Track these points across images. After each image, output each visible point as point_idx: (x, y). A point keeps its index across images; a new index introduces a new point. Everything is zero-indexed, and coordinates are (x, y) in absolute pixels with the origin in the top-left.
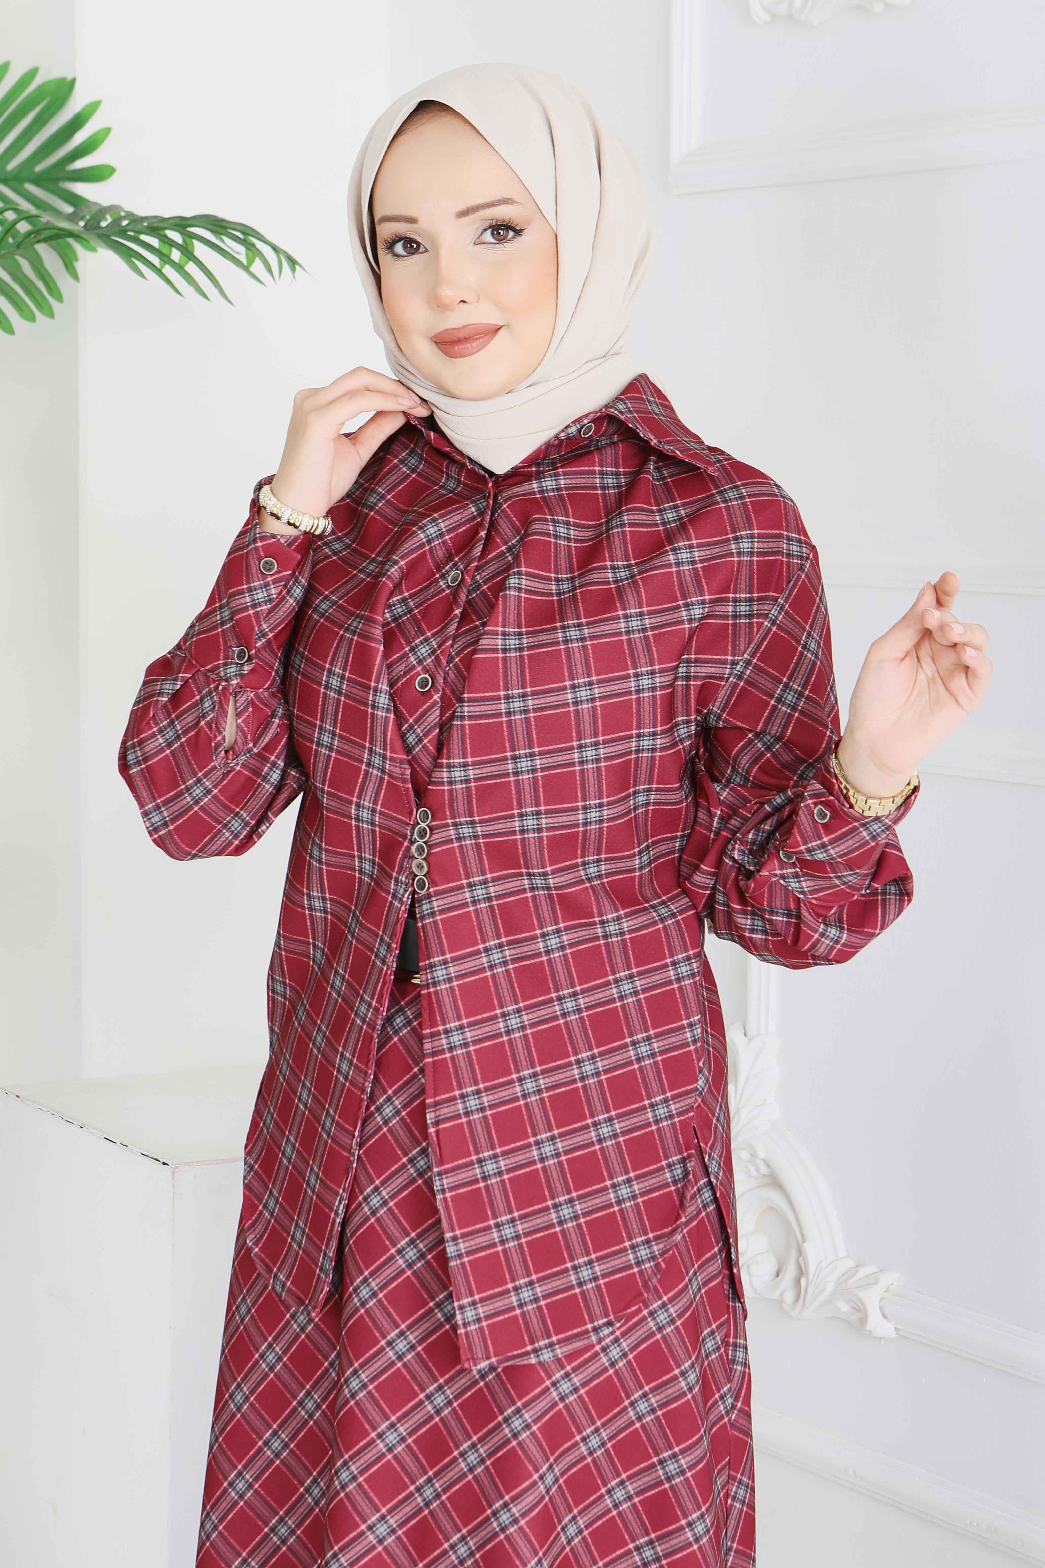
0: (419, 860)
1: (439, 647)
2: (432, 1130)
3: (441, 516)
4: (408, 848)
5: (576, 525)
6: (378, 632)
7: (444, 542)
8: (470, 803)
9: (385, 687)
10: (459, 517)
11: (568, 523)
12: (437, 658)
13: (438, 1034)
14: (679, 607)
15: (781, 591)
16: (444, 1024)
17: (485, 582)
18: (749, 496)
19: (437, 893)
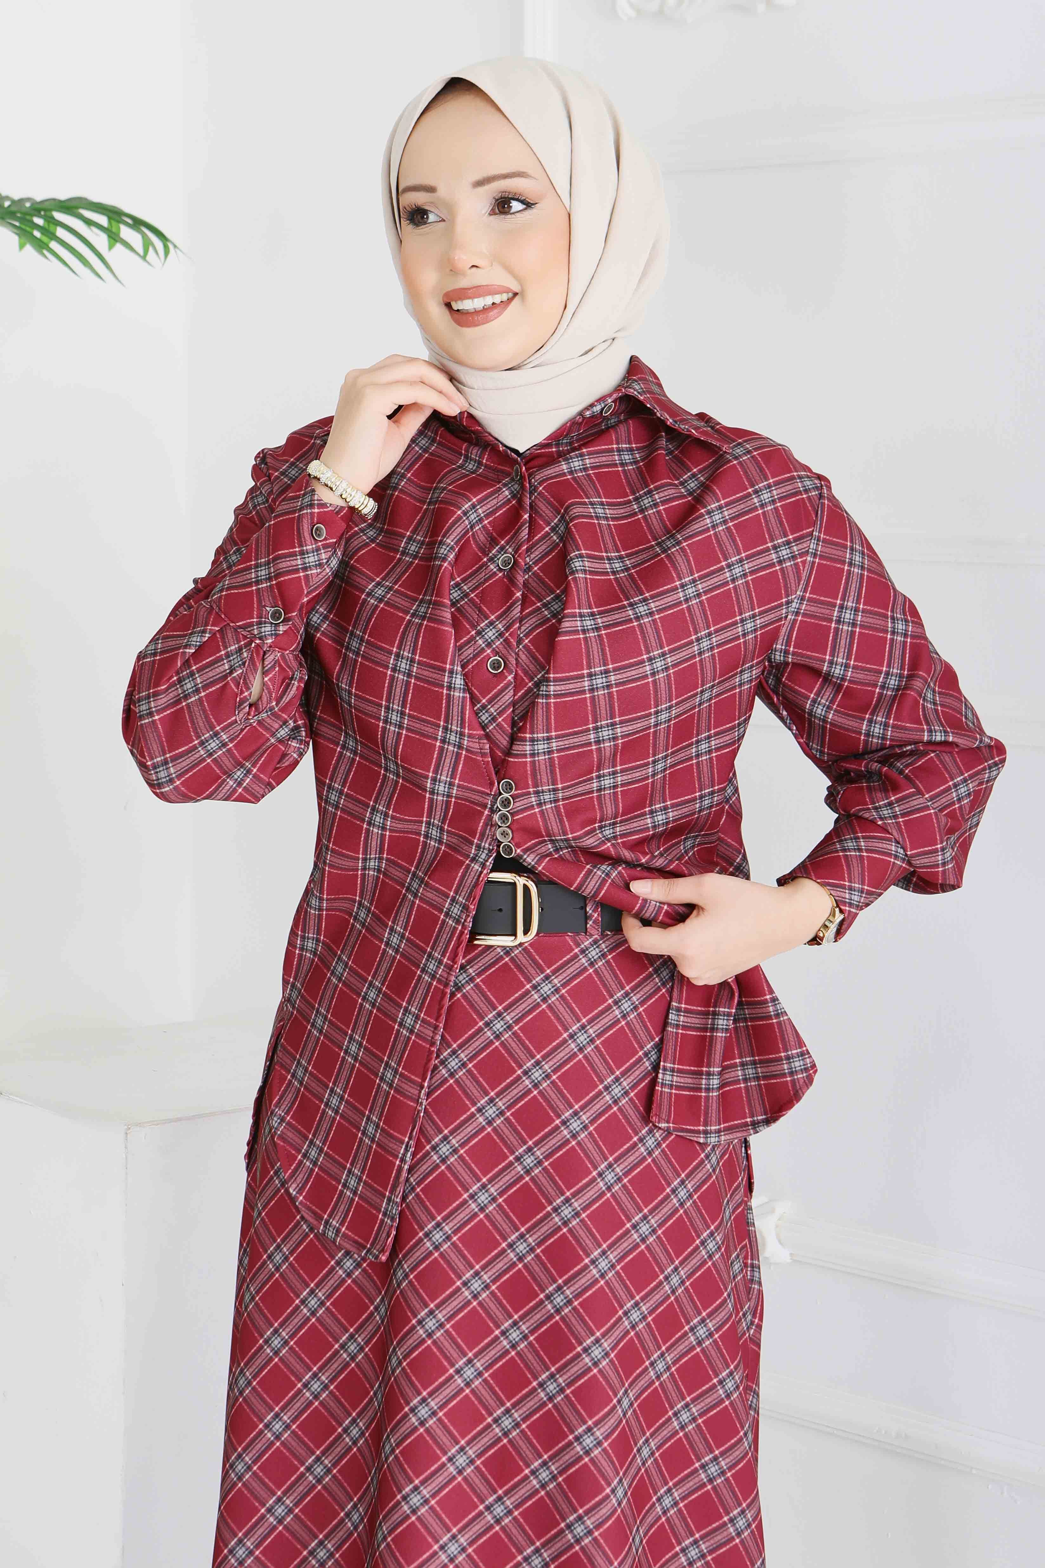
0: (503, 828)
1: (507, 630)
4: (490, 817)
6: (447, 615)
8: (553, 772)
9: (459, 672)
10: (495, 501)
12: (506, 640)
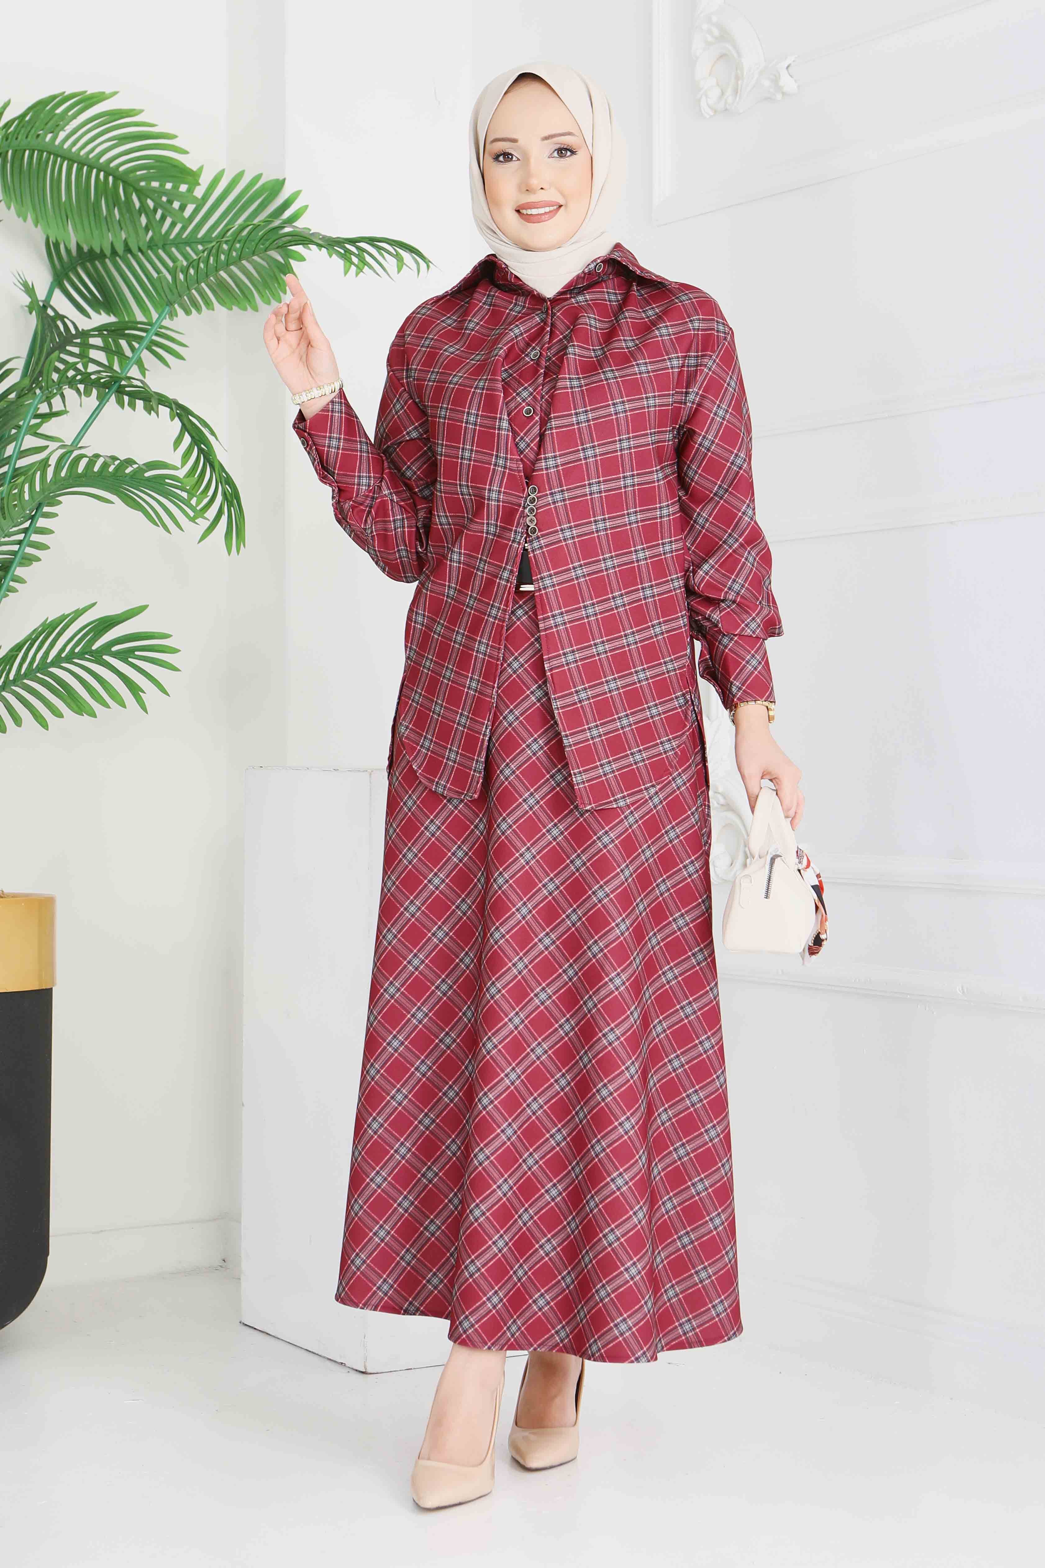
0: (531, 517)
2: (548, 673)
3: (521, 323)
4: (523, 512)
5: (599, 320)
6: (499, 385)
7: (525, 337)
8: (560, 479)
9: (506, 417)
11: (595, 319)
12: (535, 397)
13: (547, 617)
14: (665, 360)
15: (714, 352)
16: (551, 611)
18: (695, 298)
19: (543, 536)
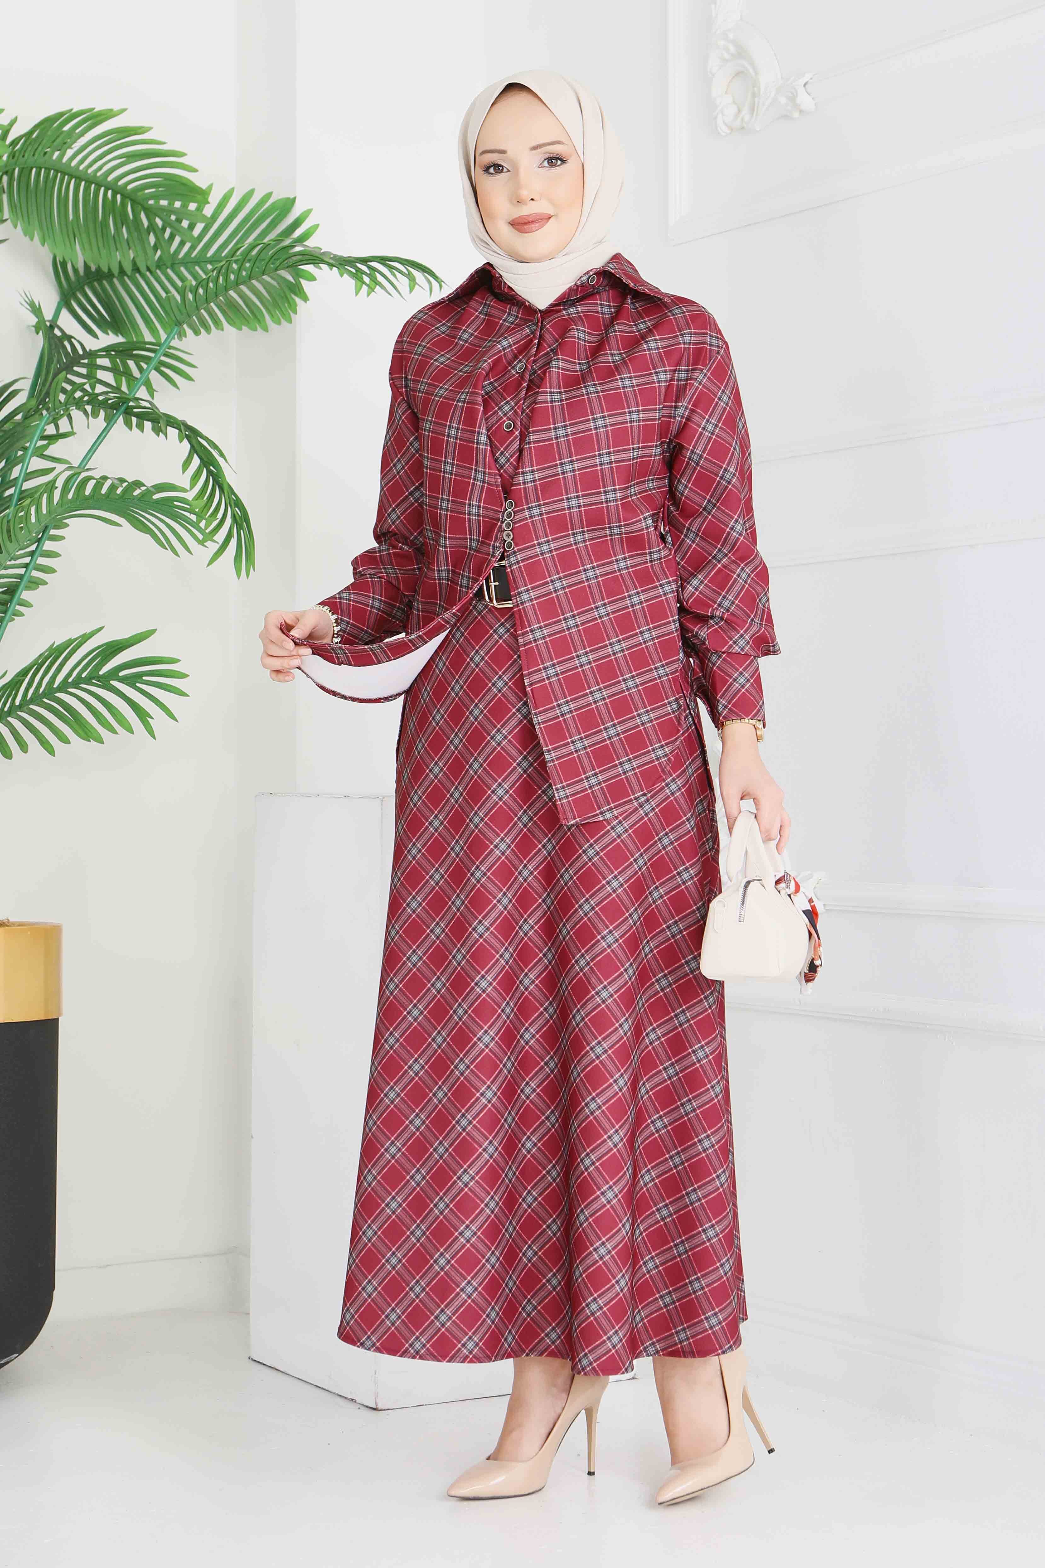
0: (508, 532)
1: (516, 405)
2: (528, 689)
3: (509, 336)
4: (501, 526)
5: (589, 333)
6: (479, 399)
7: (512, 350)
8: (537, 494)
9: (484, 431)
10: (520, 335)
11: (585, 332)
12: (516, 412)
13: (527, 632)
14: (652, 374)
15: (705, 365)
16: (530, 626)
17: (539, 369)
18: (687, 312)
19: (519, 550)
